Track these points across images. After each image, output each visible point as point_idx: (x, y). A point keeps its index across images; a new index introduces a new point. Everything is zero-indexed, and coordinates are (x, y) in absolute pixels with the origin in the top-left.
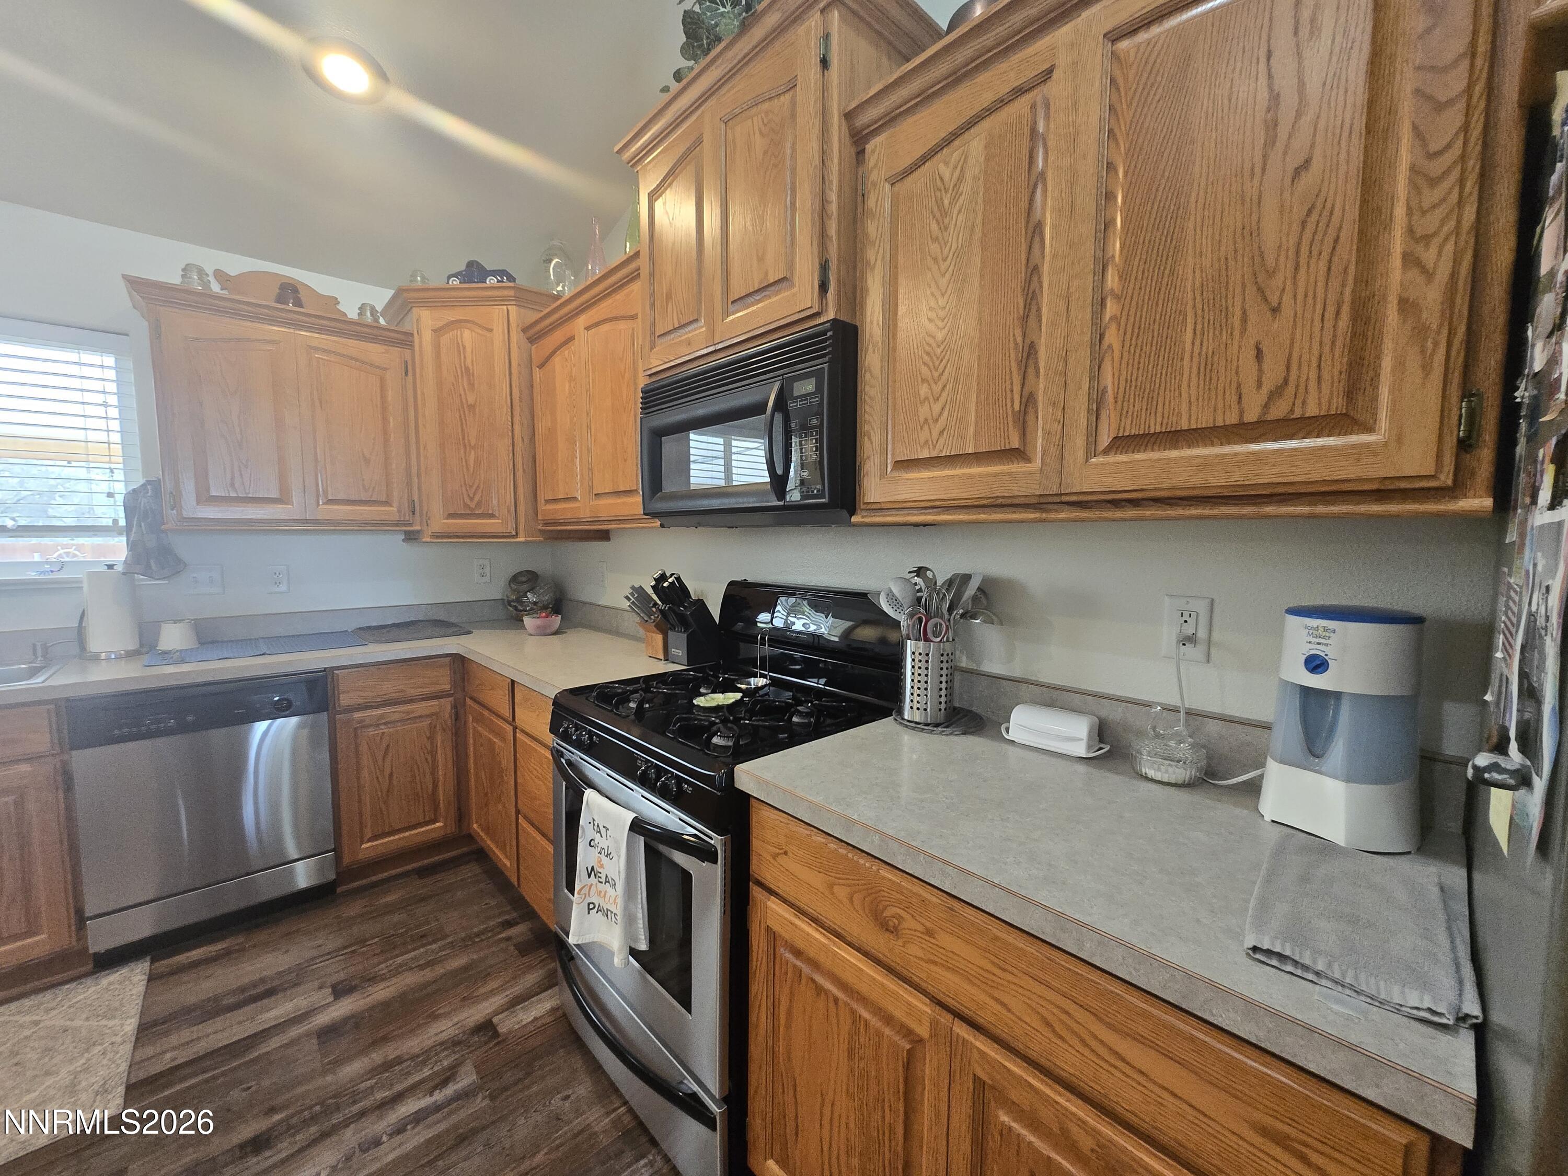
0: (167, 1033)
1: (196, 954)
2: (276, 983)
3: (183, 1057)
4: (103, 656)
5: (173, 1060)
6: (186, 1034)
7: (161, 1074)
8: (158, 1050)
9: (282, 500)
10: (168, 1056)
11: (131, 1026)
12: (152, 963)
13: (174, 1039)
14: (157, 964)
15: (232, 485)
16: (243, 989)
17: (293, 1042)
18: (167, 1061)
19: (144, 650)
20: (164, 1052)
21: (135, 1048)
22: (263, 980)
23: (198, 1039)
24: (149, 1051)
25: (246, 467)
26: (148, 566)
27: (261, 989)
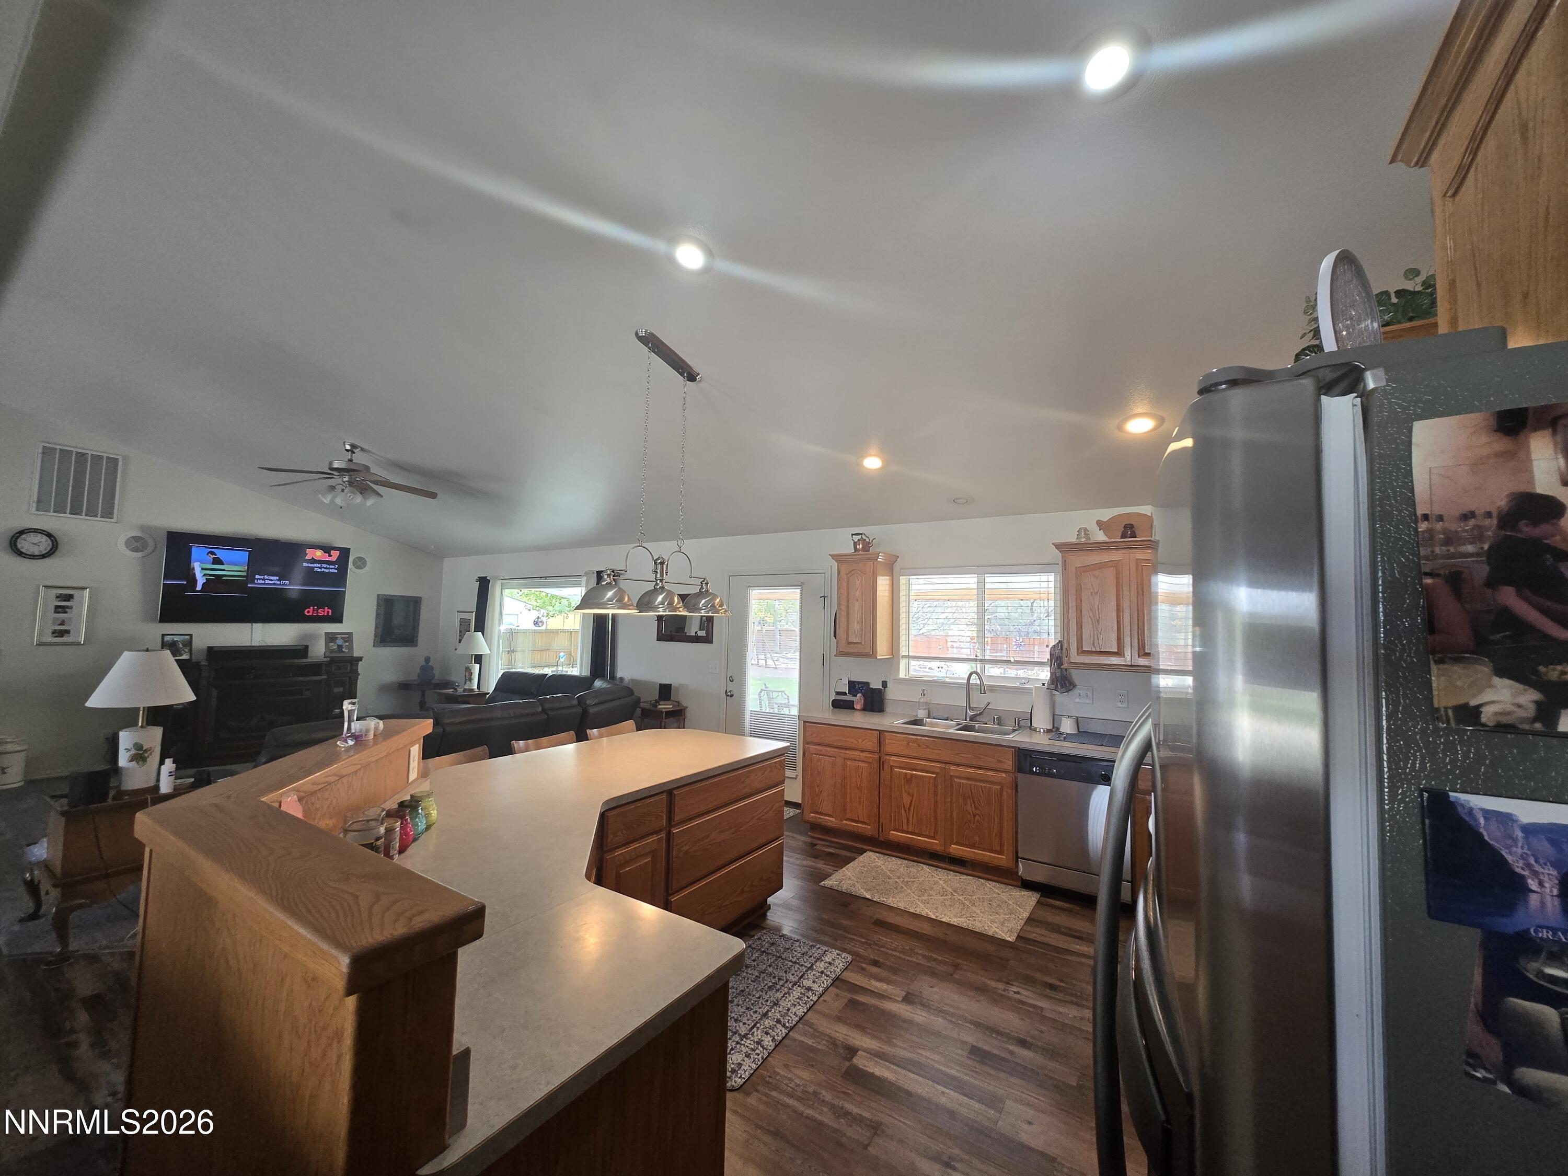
0: (1038, 927)
1: (1058, 903)
2: (1084, 936)
3: (1039, 939)
4: (1038, 730)
5: (1035, 937)
6: (1043, 932)
7: (1029, 939)
8: (1032, 930)
9: (1119, 653)
10: (1034, 935)
11: (1026, 915)
12: (1041, 896)
13: (1038, 930)
14: (1043, 898)
15: (1093, 644)
16: (1070, 929)
17: (1081, 963)
18: (1032, 936)
19: (1054, 730)
20: (1034, 933)
21: (1025, 924)
22: (1080, 931)
23: (1046, 936)
24: (1029, 928)
25: (1101, 634)
26: (1057, 686)
27: (1078, 934)
